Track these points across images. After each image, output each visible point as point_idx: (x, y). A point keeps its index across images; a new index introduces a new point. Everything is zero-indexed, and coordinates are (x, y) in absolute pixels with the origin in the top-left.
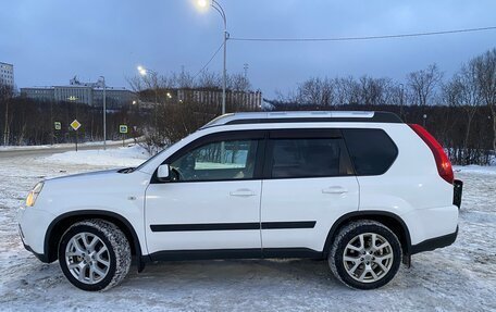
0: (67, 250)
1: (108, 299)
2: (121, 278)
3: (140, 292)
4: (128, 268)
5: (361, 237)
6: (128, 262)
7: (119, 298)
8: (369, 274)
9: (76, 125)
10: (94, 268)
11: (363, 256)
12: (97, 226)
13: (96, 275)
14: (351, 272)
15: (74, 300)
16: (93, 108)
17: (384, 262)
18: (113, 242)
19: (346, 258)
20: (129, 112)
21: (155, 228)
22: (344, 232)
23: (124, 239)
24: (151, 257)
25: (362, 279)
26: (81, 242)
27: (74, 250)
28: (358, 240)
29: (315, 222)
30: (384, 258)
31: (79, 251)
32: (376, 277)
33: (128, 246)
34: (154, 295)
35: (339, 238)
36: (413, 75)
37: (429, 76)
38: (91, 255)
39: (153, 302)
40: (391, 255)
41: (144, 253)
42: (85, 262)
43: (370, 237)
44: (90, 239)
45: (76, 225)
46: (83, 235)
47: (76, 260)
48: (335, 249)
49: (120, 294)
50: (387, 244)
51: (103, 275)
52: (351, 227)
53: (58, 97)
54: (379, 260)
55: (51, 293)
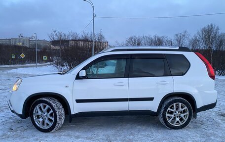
0: (34, 112)
1: (55, 136)
2: (60, 126)
3: (70, 133)
4: (63, 121)
5: (174, 104)
6: (63, 118)
7: (60, 136)
8: (178, 122)
9: (23, 56)
10: (47, 121)
11: (175, 114)
12: (48, 100)
13: (48, 124)
14: (169, 121)
15: (38, 137)
16: (29, 48)
17: (184, 116)
18: (55, 108)
19: (167, 115)
20: (47, 51)
21: (78, 101)
22: (167, 102)
23: (61, 107)
24: (76, 115)
25: (175, 125)
26: (40, 108)
27: (37, 112)
28: (173, 106)
29: (154, 98)
30: (185, 114)
31: (40, 113)
32: (181, 123)
33: (63, 110)
34: (77, 134)
35: (165, 105)
36: (177, 35)
37: (184, 36)
38: (45, 115)
39: (78, 137)
40: (188, 113)
41: (72, 113)
42: (42, 118)
43: (178, 104)
44: (45, 107)
45: (38, 100)
46: (41, 105)
47: (38, 117)
48: (162, 110)
49: (61, 134)
50: (186, 108)
51: (51, 124)
52: (170, 100)
53: (13, 43)
54: (182, 115)
55: (25, 134)
